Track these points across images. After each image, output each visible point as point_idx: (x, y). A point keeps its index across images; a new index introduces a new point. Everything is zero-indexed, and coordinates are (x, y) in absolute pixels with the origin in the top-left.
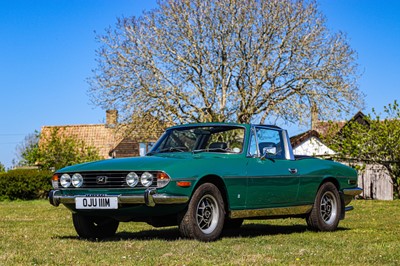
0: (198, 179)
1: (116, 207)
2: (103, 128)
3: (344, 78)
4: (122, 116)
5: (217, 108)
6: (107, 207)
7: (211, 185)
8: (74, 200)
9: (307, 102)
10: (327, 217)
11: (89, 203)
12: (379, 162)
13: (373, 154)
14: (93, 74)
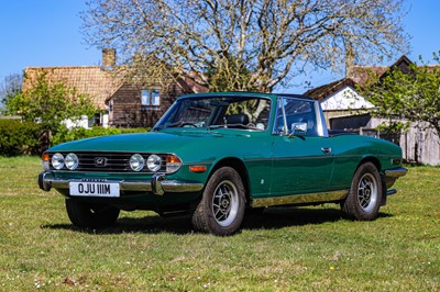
0: (214, 163)
1: (118, 195)
2: (98, 71)
3: (387, 16)
4: (121, 58)
5: (235, 49)
6: (107, 195)
7: (230, 169)
8: (67, 184)
9: (341, 45)
10: (366, 204)
11: (85, 189)
12: (426, 119)
13: (419, 110)
14: (87, 8)
